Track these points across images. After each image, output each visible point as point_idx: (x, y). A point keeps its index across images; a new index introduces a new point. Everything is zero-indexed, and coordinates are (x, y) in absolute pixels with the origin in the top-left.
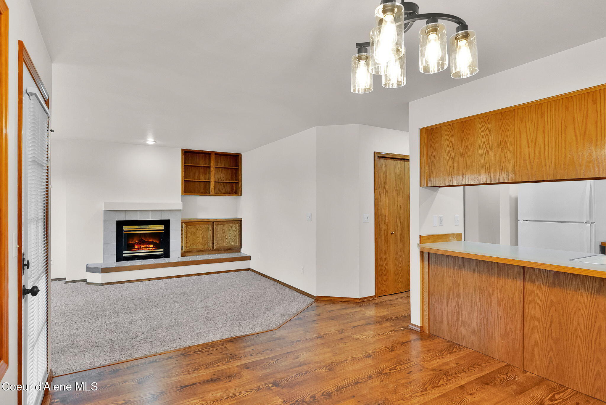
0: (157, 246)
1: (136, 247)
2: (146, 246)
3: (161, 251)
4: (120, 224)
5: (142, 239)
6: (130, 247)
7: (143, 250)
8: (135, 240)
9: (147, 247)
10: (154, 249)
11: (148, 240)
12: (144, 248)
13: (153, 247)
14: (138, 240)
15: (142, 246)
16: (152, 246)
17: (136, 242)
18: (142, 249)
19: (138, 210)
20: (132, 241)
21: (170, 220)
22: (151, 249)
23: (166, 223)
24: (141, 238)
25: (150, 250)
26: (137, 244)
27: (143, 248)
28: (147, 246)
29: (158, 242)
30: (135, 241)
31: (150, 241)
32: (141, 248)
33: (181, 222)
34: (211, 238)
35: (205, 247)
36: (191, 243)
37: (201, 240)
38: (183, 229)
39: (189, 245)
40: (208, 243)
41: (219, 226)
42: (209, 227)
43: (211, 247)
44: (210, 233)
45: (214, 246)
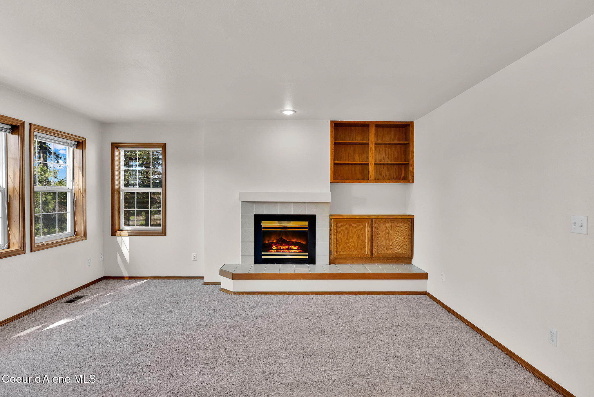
0: (302, 248)
1: (274, 247)
2: (287, 247)
3: (304, 256)
4: (259, 219)
5: (282, 238)
6: (268, 248)
7: (283, 252)
8: (273, 240)
9: (289, 249)
10: (298, 252)
11: (291, 240)
12: (285, 249)
13: (298, 249)
14: (277, 240)
15: (282, 248)
16: (296, 247)
17: (275, 241)
18: (282, 251)
19: (278, 202)
20: (269, 241)
21: (316, 215)
22: (295, 252)
23: (311, 219)
24: (281, 237)
25: (293, 252)
26: (275, 244)
27: (283, 249)
28: (289, 247)
29: (304, 243)
30: (273, 241)
31: (293, 241)
32: (280, 249)
33: (330, 218)
34: (369, 242)
35: (361, 253)
36: (343, 246)
37: (356, 243)
38: (333, 228)
39: (340, 249)
40: (364, 247)
41: (381, 225)
42: (367, 225)
43: (369, 255)
44: (368, 235)
45: (374, 253)
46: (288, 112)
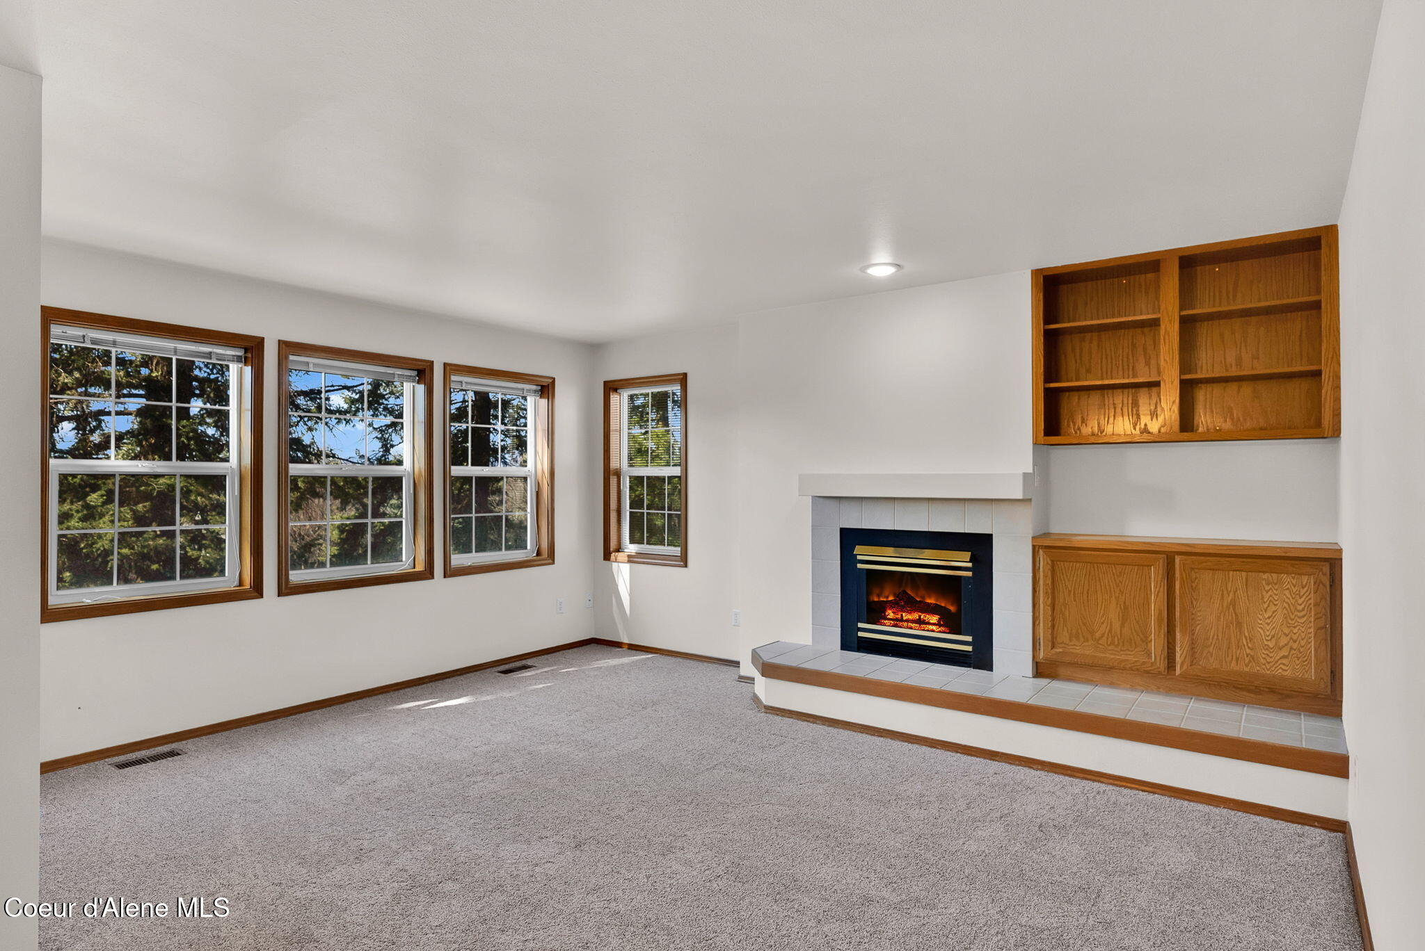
0: (951, 623)
1: (890, 614)
2: (915, 616)
3: (962, 643)
4: (850, 538)
5: (904, 592)
6: (875, 613)
7: (908, 628)
8: (887, 594)
9: (920, 622)
10: (940, 632)
11: (923, 598)
12: (913, 621)
13: (938, 624)
14: (895, 595)
15: (906, 616)
16: (934, 619)
17: (891, 598)
18: (905, 624)
19: (894, 498)
20: (879, 596)
21: (992, 535)
22: (933, 631)
23: (980, 546)
24: (902, 589)
25: (928, 630)
26: (894, 605)
27: (907, 621)
28: (920, 616)
29: (952, 608)
30: (887, 597)
31: (929, 601)
32: (901, 620)
33: (1034, 547)
34: (1160, 627)
35: (1132, 657)
36: (1074, 631)
37: (1117, 625)
38: (1041, 574)
39: (1063, 636)
40: (1146, 640)
41: (1206, 576)
42: (1155, 575)
43: (1162, 665)
44: (1156, 603)
45: (1178, 659)
46: (881, 268)
